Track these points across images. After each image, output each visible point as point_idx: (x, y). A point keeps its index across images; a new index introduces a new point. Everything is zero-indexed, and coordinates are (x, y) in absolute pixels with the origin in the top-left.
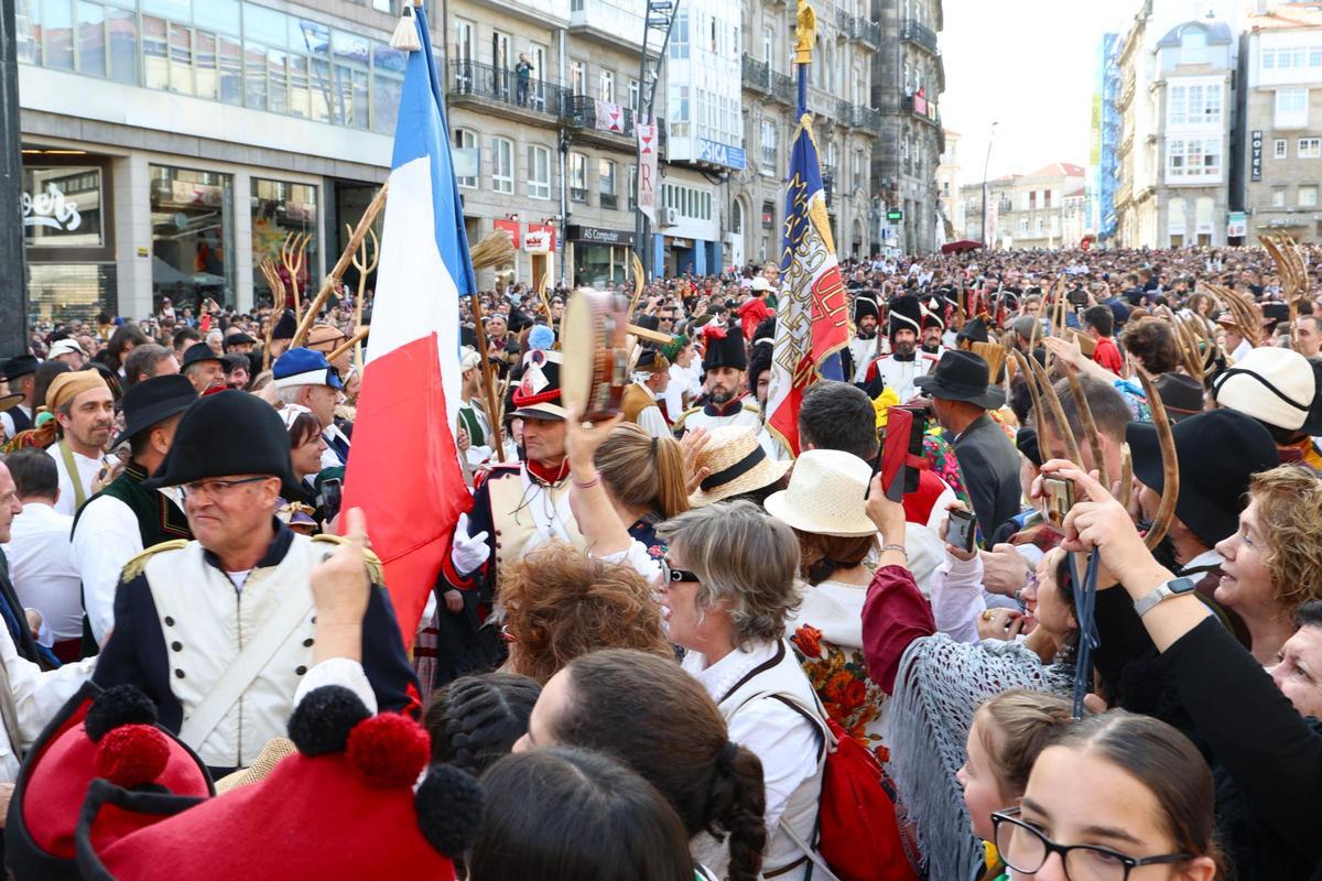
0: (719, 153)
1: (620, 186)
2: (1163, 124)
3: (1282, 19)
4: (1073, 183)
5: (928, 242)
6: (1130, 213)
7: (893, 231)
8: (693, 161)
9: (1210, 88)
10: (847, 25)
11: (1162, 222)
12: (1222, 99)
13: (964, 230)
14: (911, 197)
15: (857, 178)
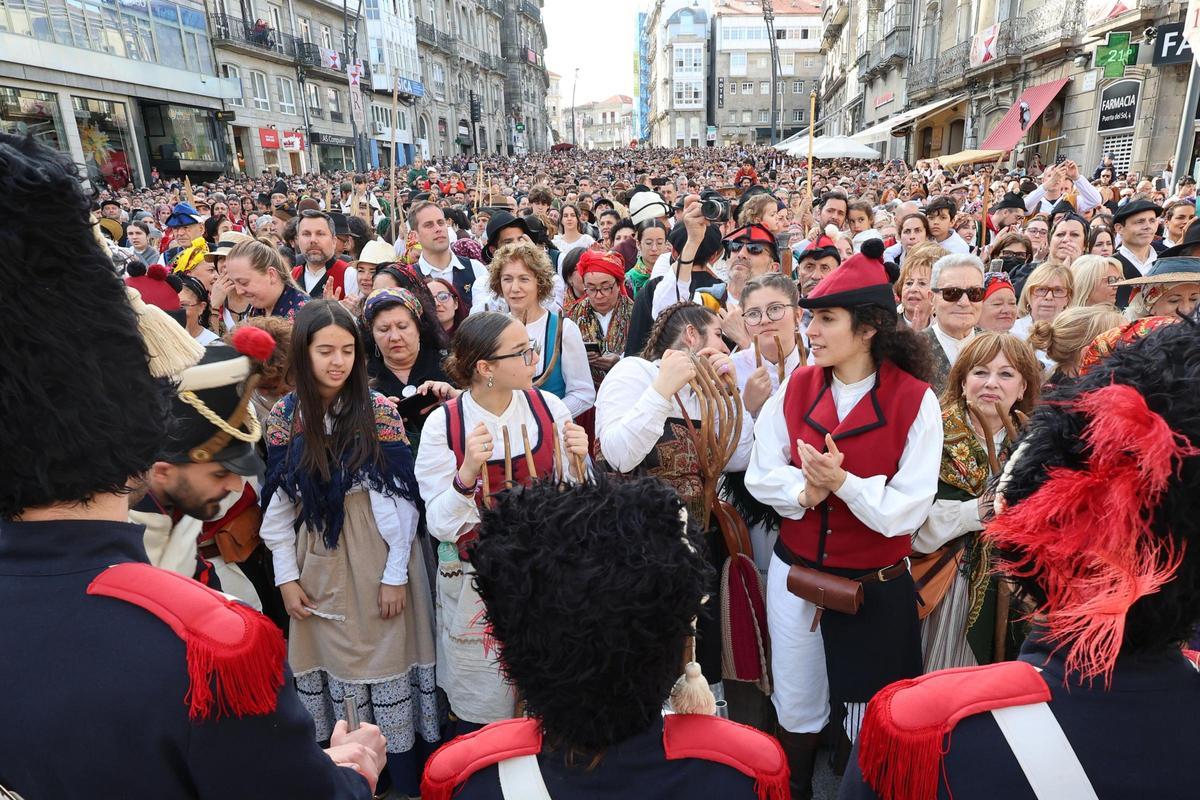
0: (407, 86)
1: (343, 106)
2: (671, 73)
3: (734, 9)
4: (626, 108)
5: (543, 144)
6: (656, 126)
7: (520, 137)
8: (390, 90)
9: (696, 50)
10: (482, 1)
11: (673, 132)
12: (702, 57)
13: (565, 137)
14: (530, 116)
15: (496, 103)
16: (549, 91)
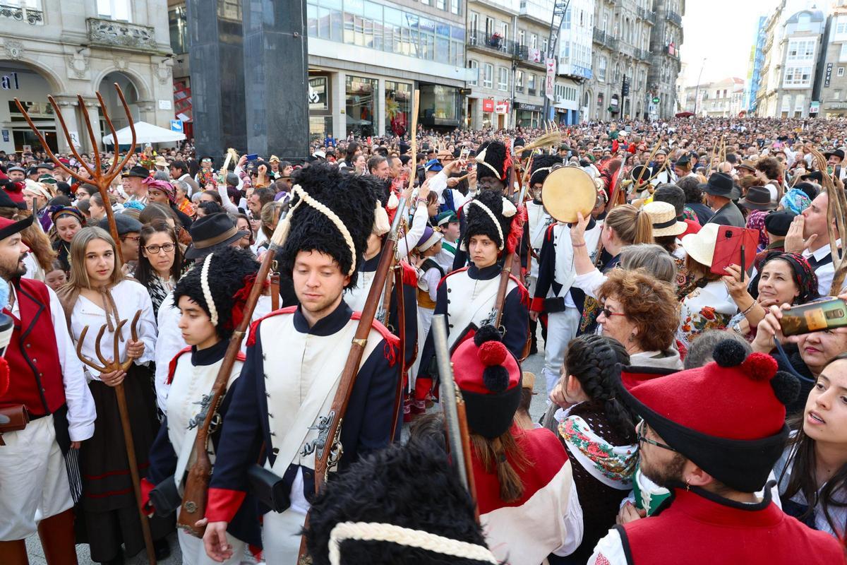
0: (581, 72)
1: (537, 85)
2: (784, 60)
4: (737, 87)
5: (670, 112)
6: (764, 101)
7: (655, 108)
8: (569, 75)
9: (809, 43)
10: (641, 13)
11: (779, 106)
12: (815, 48)
13: (686, 107)
14: (664, 92)
15: (641, 83)
16: (679, 74)
